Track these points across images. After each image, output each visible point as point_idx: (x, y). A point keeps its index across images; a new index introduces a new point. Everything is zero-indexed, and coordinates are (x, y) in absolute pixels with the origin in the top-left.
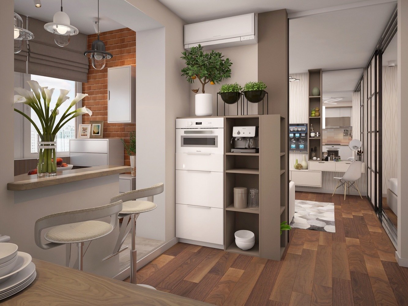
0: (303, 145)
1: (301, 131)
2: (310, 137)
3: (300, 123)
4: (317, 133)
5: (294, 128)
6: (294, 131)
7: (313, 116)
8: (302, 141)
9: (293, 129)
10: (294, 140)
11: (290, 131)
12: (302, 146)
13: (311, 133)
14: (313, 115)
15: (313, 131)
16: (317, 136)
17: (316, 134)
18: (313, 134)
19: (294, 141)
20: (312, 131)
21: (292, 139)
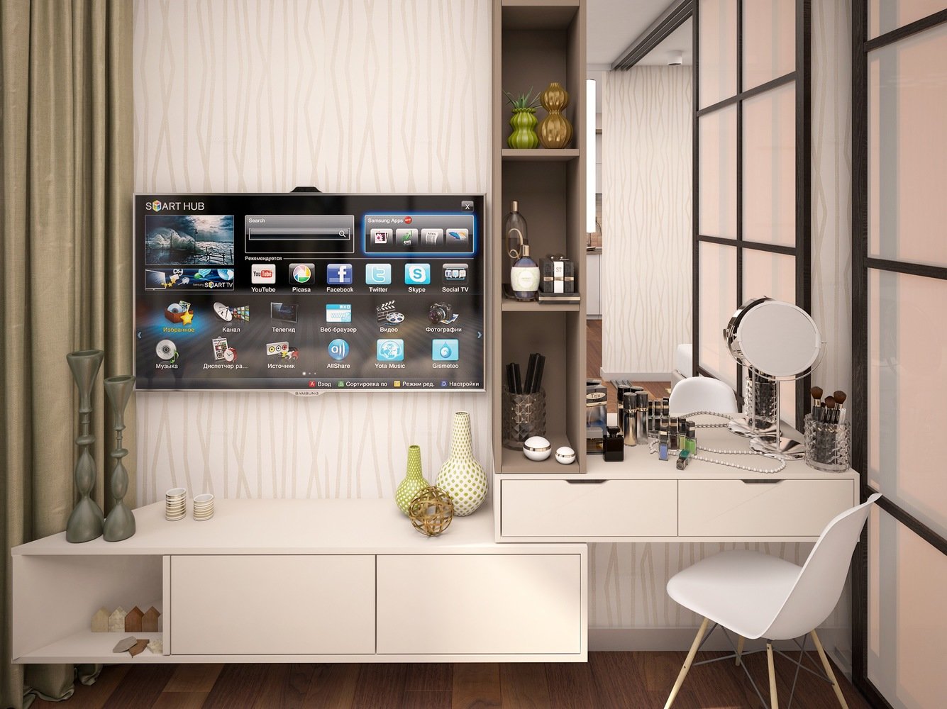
0: (454, 343)
1: (444, 244)
2: (508, 291)
3: (437, 190)
4: (559, 267)
5: (394, 227)
6: (394, 244)
7: (522, 146)
8: (449, 317)
9: (389, 231)
10: (397, 311)
11: (373, 246)
12: (445, 350)
13: (515, 263)
14: (524, 136)
15: (526, 250)
16: (559, 287)
17: (551, 274)
18: (525, 278)
19: (397, 317)
20: (519, 248)
21: (385, 298)
